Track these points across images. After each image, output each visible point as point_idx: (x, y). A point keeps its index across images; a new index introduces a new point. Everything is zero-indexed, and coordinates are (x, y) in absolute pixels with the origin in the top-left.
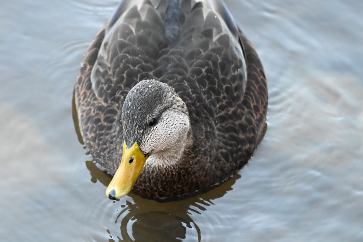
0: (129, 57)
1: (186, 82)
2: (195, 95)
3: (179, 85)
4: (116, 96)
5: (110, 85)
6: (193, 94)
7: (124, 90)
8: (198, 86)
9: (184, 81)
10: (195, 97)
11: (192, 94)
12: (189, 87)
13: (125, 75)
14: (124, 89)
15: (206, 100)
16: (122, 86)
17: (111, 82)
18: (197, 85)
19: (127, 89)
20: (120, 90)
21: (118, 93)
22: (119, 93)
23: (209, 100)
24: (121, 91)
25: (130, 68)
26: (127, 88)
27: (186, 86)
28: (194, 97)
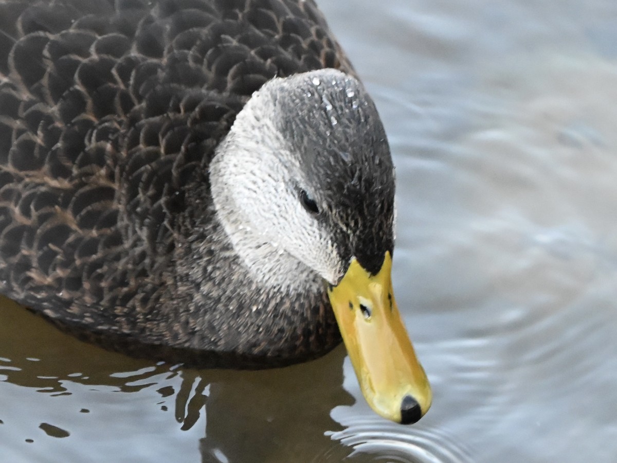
0: (52, 37)
1: (228, 37)
2: (269, 61)
3: (218, 52)
4: (87, 149)
5: (50, 127)
6: (266, 59)
7: (103, 125)
8: (262, 35)
9: (223, 36)
10: (273, 65)
11: (262, 61)
12: (246, 47)
13: (79, 87)
14: (100, 124)
15: (296, 60)
16: (92, 118)
17: (49, 120)
18: (257, 32)
19: (106, 121)
20: (89, 132)
21: (90, 140)
22: (93, 138)
23: (303, 57)
24: (95, 131)
25: (78, 62)
26: (108, 117)
27: (236, 47)
28: (270, 66)
